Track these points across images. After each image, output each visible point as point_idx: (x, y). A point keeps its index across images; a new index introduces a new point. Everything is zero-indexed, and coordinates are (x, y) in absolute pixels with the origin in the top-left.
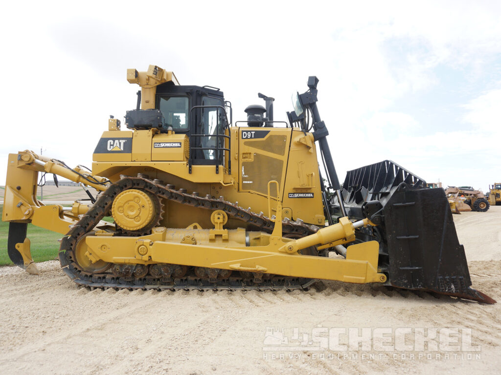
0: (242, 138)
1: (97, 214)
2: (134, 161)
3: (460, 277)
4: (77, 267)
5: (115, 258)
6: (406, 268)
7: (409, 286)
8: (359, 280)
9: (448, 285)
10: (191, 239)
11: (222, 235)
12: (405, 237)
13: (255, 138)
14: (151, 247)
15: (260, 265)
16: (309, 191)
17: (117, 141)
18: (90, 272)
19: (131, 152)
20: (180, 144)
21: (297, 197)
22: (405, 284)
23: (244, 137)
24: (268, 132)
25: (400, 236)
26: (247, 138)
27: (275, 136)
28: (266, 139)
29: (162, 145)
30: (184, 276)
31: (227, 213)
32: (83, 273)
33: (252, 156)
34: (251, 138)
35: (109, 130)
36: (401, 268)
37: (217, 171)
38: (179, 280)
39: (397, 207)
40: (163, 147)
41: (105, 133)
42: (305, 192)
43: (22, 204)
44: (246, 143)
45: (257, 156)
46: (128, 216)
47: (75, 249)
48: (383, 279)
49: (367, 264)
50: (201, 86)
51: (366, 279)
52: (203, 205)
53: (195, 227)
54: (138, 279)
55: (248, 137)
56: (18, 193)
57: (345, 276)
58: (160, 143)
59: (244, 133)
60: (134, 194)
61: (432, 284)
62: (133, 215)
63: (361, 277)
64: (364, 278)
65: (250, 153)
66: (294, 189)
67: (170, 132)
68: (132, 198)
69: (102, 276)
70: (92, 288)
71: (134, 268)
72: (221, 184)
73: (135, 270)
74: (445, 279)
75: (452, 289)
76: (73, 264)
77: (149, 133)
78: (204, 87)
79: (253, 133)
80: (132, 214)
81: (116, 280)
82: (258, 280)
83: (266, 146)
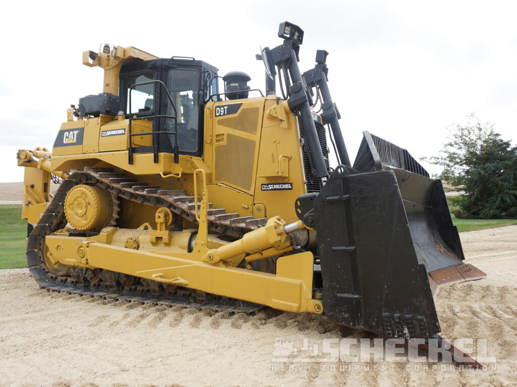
0: (216, 116)
1: (59, 212)
2: (85, 153)
3: (419, 317)
4: (45, 268)
5: (67, 260)
6: (346, 295)
7: (351, 323)
8: (290, 306)
9: (398, 327)
10: (133, 242)
11: (162, 238)
12: (344, 248)
13: (228, 114)
14: (88, 249)
15: (182, 277)
16: (286, 181)
17: (71, 133)
18: (55, 274)
19: (82, 144)
20: (125, 129)
21: (272, 189)
22: (345, 320)
23: (217, 114)
24: (240, 105)
25: (337, 246)
26: (220, 115)
27: (248, 109)
28: (239, 115)
29: (109, 133)
30: (132, 285)
31: (172, 211)
32: (50, 275)
33: (225, 137)
34: (224, 114)
35: (68, 121)
36: (338, 295)
37: (156, 160)
38: (128, 289)
39: (332, 202)
40: (110, 135)
41: (64, 124)
42: (281, 182)
43: (30, 203)
44: (220, 122)
45: (230, 136)
46: (77, 214)
47: (43, 249)
48: (318, 308)
49: (301, 285)
50: (169, 57)
51: (299, 307)
52: (149, 201)
53: (146, 228)
54: (93, 284)
55: (222, 114)
56: (32, 191)
57: (273, 300)
58: (106, 131)
59: (217, 109)
60: (81, 190)
61: (374, 324)
62: (80, 213)
63: (294, 302)
64: (297, 305)
65: (223, 135)
66: (268, 178)
67: (120, 118)
68: (79, 195)
69: (64, 278)
70: (51, 291)
71: (84, 272)
72: (160, 175)
73: (85, 274)
74: (393, 318)
75: (405, 334)
76: (42, 264)
77: (98, 120)
78: (172, 58)
79: (226, 108)
80: (80, 211)
81: (75, 284)
82: (202, 297)
83: (239, 124)
